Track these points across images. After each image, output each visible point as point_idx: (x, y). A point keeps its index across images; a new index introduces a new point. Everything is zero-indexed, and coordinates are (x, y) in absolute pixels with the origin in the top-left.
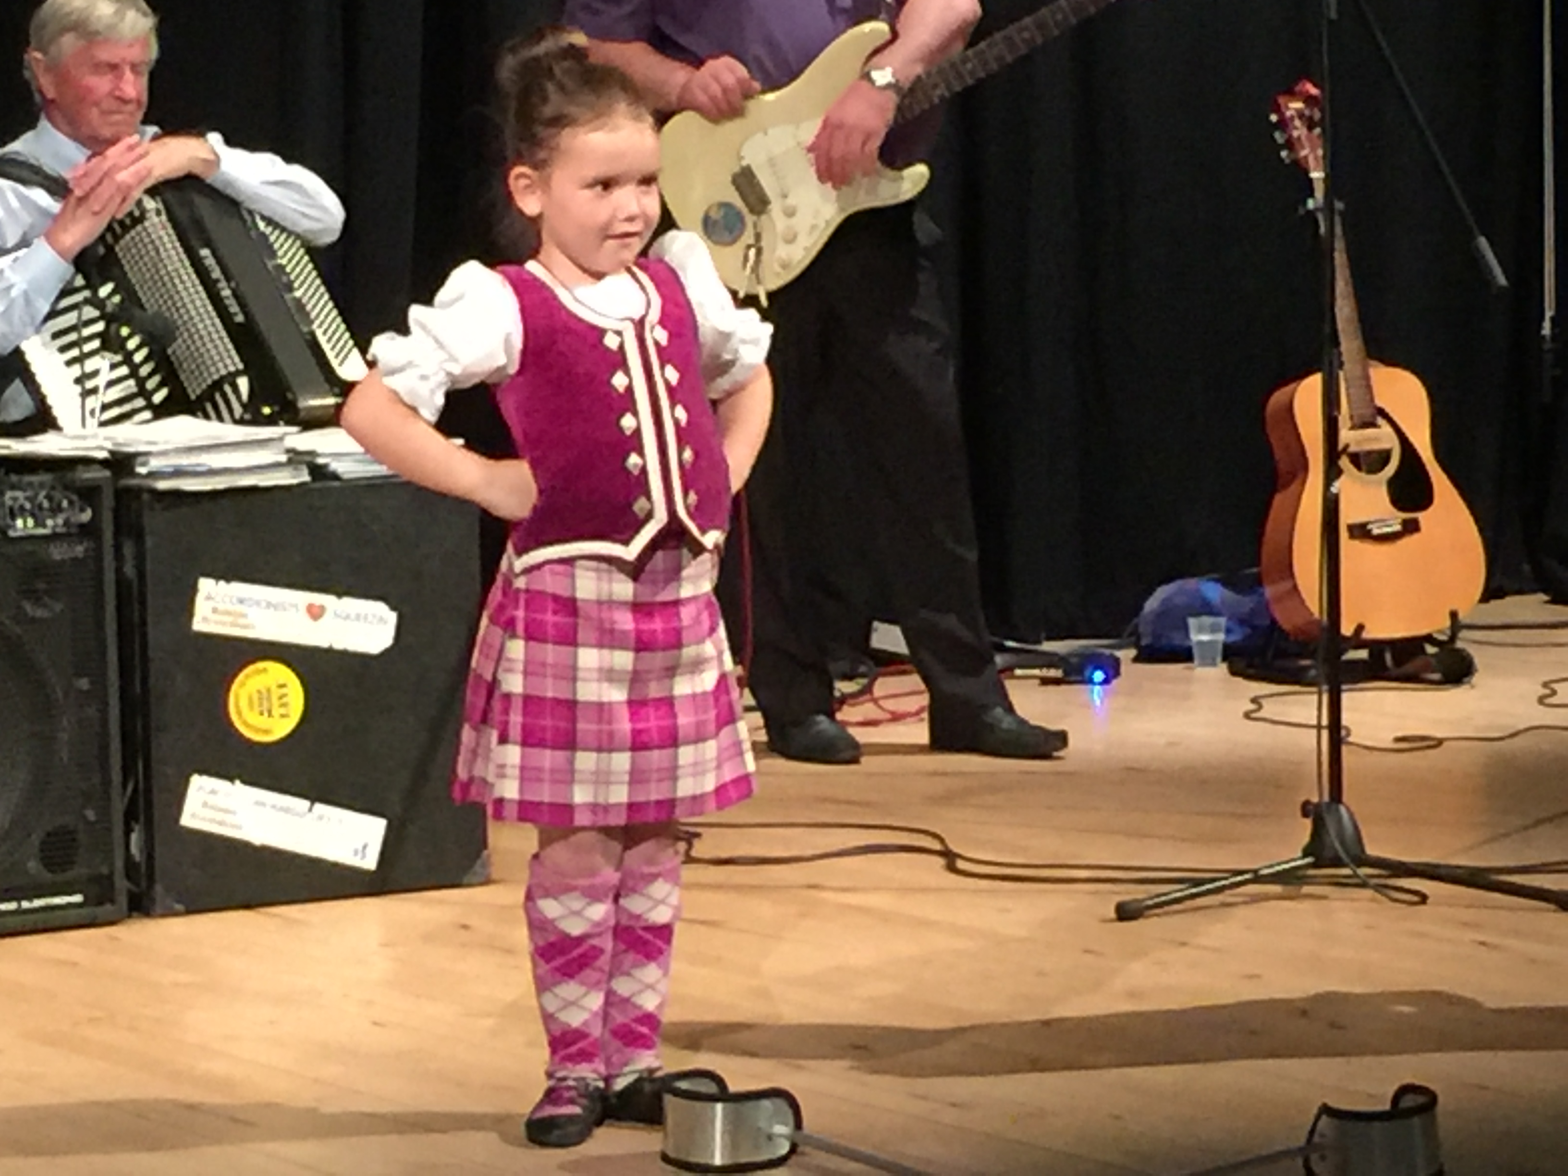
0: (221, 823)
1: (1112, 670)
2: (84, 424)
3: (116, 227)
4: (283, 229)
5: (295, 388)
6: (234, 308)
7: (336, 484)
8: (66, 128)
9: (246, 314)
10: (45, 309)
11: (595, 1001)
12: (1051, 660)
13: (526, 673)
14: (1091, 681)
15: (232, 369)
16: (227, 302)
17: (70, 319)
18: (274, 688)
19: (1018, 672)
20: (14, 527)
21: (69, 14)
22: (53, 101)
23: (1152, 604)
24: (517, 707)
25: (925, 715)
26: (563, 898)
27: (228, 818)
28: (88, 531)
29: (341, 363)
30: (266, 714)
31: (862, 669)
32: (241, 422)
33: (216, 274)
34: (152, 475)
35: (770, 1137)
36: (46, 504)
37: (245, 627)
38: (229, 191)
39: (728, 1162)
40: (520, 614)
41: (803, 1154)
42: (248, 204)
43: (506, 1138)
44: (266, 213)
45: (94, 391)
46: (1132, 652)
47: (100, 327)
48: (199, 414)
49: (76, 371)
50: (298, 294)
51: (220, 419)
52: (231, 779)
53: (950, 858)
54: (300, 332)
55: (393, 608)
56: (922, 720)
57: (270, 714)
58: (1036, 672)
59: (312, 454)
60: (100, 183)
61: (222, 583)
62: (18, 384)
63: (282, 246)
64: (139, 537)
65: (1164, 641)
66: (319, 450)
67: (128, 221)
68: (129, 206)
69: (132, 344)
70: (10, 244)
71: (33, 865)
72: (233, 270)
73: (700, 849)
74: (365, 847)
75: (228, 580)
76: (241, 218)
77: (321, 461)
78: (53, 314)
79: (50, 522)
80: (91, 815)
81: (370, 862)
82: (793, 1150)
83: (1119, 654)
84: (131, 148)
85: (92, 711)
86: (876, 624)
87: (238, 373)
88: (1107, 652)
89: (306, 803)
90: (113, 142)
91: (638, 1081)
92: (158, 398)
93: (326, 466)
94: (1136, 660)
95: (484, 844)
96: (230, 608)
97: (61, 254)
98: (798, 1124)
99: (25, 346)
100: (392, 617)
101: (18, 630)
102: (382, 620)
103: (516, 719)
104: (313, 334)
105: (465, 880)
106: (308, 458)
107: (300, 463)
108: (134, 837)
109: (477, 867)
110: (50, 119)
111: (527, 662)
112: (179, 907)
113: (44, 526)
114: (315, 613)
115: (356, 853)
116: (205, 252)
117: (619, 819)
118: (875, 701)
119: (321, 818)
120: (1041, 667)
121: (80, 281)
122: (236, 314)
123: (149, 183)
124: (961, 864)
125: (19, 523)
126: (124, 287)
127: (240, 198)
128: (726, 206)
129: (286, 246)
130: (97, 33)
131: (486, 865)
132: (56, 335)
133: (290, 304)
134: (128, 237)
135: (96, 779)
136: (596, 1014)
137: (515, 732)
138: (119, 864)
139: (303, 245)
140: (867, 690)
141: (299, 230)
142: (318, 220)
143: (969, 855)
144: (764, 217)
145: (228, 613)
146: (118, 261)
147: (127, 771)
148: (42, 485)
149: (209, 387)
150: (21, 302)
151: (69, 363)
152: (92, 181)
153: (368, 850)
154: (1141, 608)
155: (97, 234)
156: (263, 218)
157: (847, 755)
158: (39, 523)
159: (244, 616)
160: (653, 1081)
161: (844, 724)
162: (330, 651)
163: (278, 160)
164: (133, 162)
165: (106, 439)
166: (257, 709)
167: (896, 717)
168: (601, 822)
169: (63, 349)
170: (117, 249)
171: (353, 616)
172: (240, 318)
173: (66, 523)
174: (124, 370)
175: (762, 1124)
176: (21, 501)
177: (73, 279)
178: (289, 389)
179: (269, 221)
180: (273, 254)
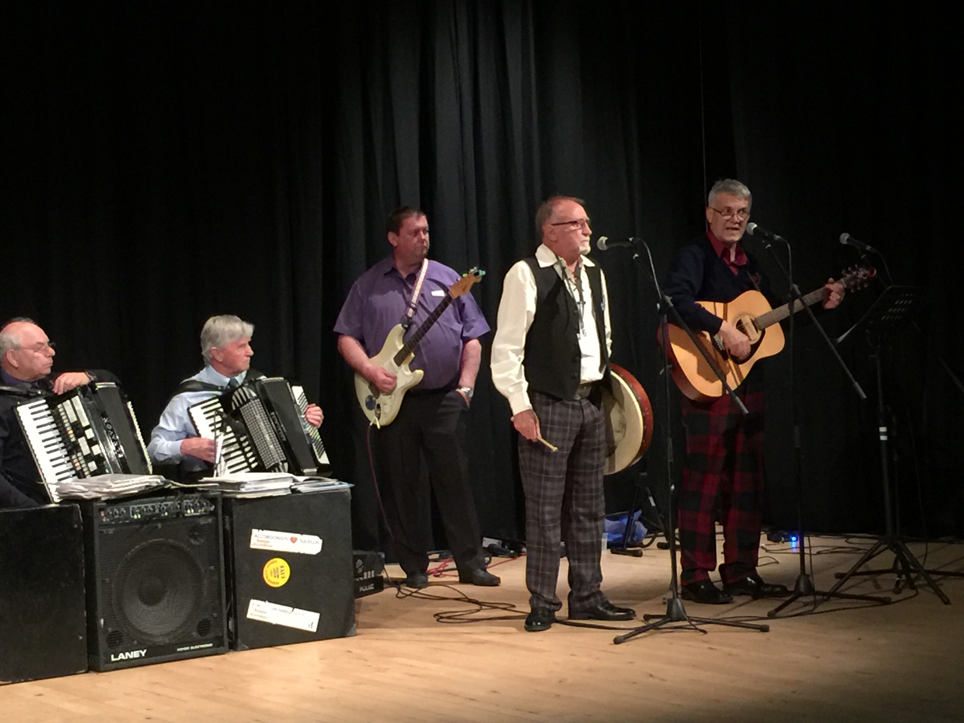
0: (261, 617)
6: (283, 435)
7: (302, 495)
9: (286, 437)
16: (280, 433)
18: (279, 567)
20: (187, 513)
27: (264, 615)
28: (213, 514)
29: (319, 457)
30: (277, 577)
33: (276, 422)
36: (198, 505)
37: (268, 546)
52: (265, 601)
55: (321, 538)
57: (278, 577)
61: (260, 531)
64: (231, 515)
71: (195, 633)
75: (263, 530)
79: (199, 511)
80: (215, 615)
81: (314, 629)
85: (215, 577)
89: (291, 609)
92: (253, 466)
93: (296, 488)
95: (355, 622)
100: (321, 541)
101: (189, 549)
102: (317, 542)
104: (311, 445)
105: (347, 635)
108: (230, 622)
109: (352, 629)
112: (247, 647)
114: (293, 540)
115: (309, 626)
116: (273, 414)
119: (296, 614)
125: (189, 511)
131: (355, 629)
134: (245, 406)
135: (217, 602)
138: (225, 633)
145: (263, 541)
147: (228, 600)
148: (196, 497)
149: (274, 465)
153: (313, 625)
158: (196, 511)
159: (268, 542)
162: (299, 554)
166: (273, 575)
170: (241, 409)
171: (307, 541)
172: (284, 439)
173: (205, 511)
176: (189, 503)
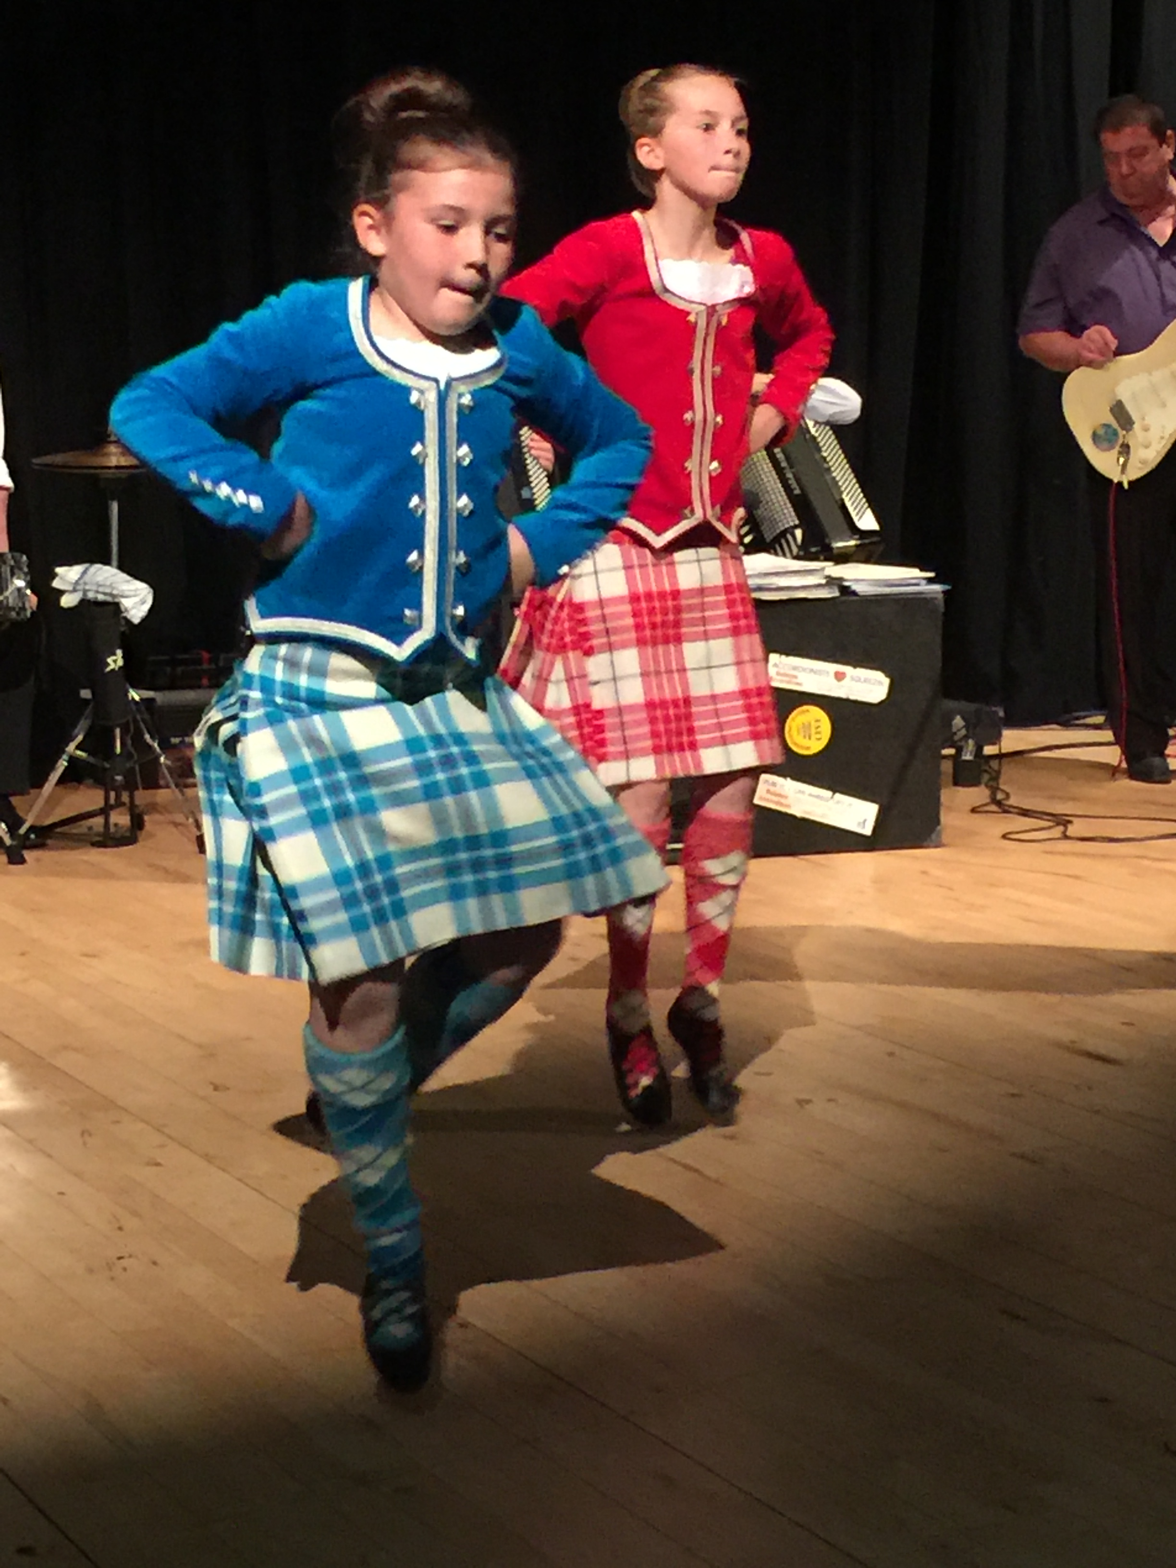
0: (777, 803)
5: (830, 535)
6: (795, 486)
7: (858, 598)
9: (801, 489)
15: (792, 524)
16: (790, 482)
18: (812, 722)
27: (783, 801)
29: (859, 520)
30: (807, 738)
32: (797, 558)
33: (784, 464)
37: (798, 684)
48: (772, 551)
50: (834, 474)
51: (784, 555)
52: (785, 777)
55: (888, 676)
57: (810, 738)
61: (783, 657)
72: (795, 460)
73: (1071, 831)
74: (865, 821)
75: (787, 655)
81: (868, 831)
87: (796, 527)
89: (829, 793)
93: (849, 587)
95: (938, 822)
96: (789, 672)
100: (886, 681)
102: (880, 683)
104: (842, 500)
105: (926, 843)
106: (838, 582)
107: (833, 584)
109: (934, 836)
114: (839, 676)
115: (859, 824)
116: (777, 450)
119: (838, 802)
122: (795, 489)
128: (1107, 426)
131: (939, 835)
133: (829, 482)
144: (1131, 433)
145: (786, 676)
149: (778, 535)
153: (866, 824)
159: (795, 677)
162: (847, 700)
166: (802, 734)
171: (862, 680)
172: (797, 492)
178: (827, 536)
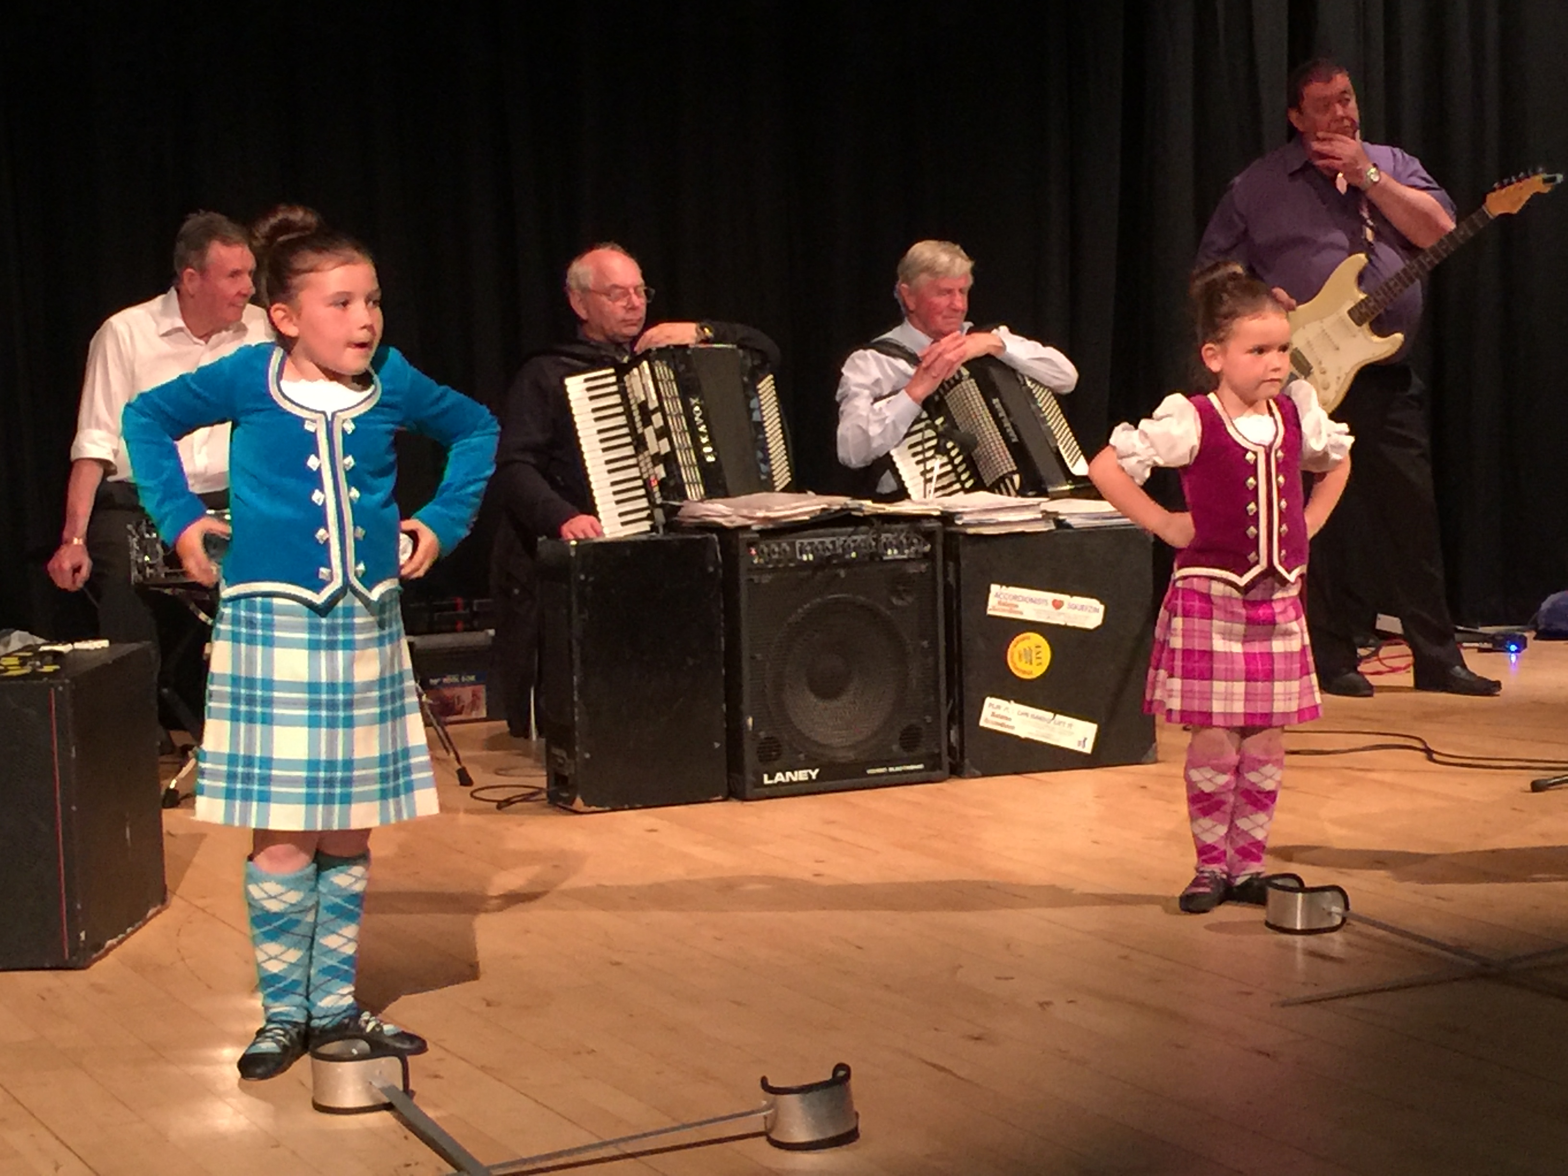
0: (1002, 725)
1: (1522, 644)
2: (925, 496)
3: (946, 386)
4: (1042, 385)
5: (1047, 480)
6: (1012, 434)
7: (1072, 530)
8: (920, 325)
9: (1018, 436)
10: (905, 431)
11: (1222, 830)
12: (1485, 638)
13: (1183, 636)
14: (1509, 651)
15: (1010, 469)
16: (1008, 430)
17: (917, 438)
18: (1033, 648)
19: (1465, 644)
20: (887, 555)
21: (923, 262)
22: (912, 312)
23: (1545, 605)
24: (1178, 656)
25: (1411, 669)
26: (1202, 770)
27: (1007, 723)
28: (928, 557)
29: (1074, 466)
30: (1029, 663)
31: (1371, 641)
33: (1002, 414)
34: (964, 525)
35: (1330, 914)
36: (905, 541)
37: (1019, 612)
38: (1012, 365)
39: (1304, 927)
40: (1180, 602)
41: (1349, 924)
42: (1021, 371)
43: (1166, 910)
44: (1031, 376)
45: (930, 480)
46: (1533, 634)
47: (934, 442)
49: (921, 467)
50: (1049, 424)
51: (1003, 494)
52: (1008, 700)
53: (1429, 753)
54: (1049, 445)
55: (1102, 603)
56: (1409, 672)
57: (1031, 663)
58: (1476, 645)
59: (1057, 513)
60: (936, 359)
61: (1004, 587)
62: (888, 472)
63: (1040, 395)
64: (957, 560)
65: (1554, 628)
66: (1060, 511)
67: (952, 382)
68: (953, 373)
69: (953, 453)
70: (886, 393)
71: (895, 747)
72: (1012, 410)
74: (1085, 739)
75: (1008, 586)
76: (1018, 380)
77: (1061, 518)
78: (908, 435)
79: (906, 551)
80: (929, 719)
81: (1088, 749)
82: (1344, 920)
83: (1526, 634)
84: (957, 338)
85: (930, 660)
86: (1380, 616)
87: (1014, 472)
88: (1519, 633)
89: (1050, 715)
90: (945, 335)
91: (1250, 879)
92: (968, 485)
93: (1064, 520)
94: (1535, 638)
95: (1155, 741)
96: (1009, 602)
97: (915, 399)
98: (1347, 906)
99: (893, 452)
100: (1102, 608)
101: (888, 613)
102: (1097, 610)
103: (1178, 663)
104: (1057, 448)
105: (1143, 760)
106: (1054, 516)
107: (1050, 519)
108: (952, 732)
109: (1150, 753)
110: (911, 321)
111: (1184, 630)
112: (978, 773)
113: (904, 554)
114: (1057, 605)
115: (1079, 743)
116: (995, 401)
117: (1240, 722)
118: (1380, 660)
119: (1059, 723)
120: (1478, 642)
121: (925, 415)
122: (1013, 437)
123: (964, 360)
124: (1435, 756)
125: (889, 552)
126: (949, 419)
127: (1018, 368)
129: (1043, 396)
130: (938, 273)
131: (1156, 751)
132: (911, 446)
133: (1044, 430)
134: (952, 392)
135: (932, 698)
136: (1222, 837)
137: (1178, 670)
138: (944, 748)
139: (1053, 394)
140: (1375, 653)
141: (1051, 385)
142: (1062, 380)
143: (1439, 751)
145: (1008, 605)
146: (946, 405)
147: (949, 695)
148: (902, 531)
149: (997, 480)
150: (891, 428)
151: (918, 463)
152: (933, 356)
153: (1087, 742)
154: (1540, 606)
155: (935, 389)
156: (1031, 379)
157: (1367, 692)
158: (901, 552)
159: (1017, 606)
160: (1257, 879)
161: (1361, 674)
162: (1065, 627)
163: (1039, 345)
164: (955, 349)
165: (939, 504)
166: (1024, 660)
167: (1394, 670)
168: (1229, 724)
169: (915, 455)
170: (946, 397)
171: (1079, 607)
172: (1015, 440)
173: (916, 552)
174: (949, 468)
175: (1325, 906)
176: (891, 539)
177: (921, 414)
178: (1045, 481)
179: (1034, 381)
180: (1035, 401)
